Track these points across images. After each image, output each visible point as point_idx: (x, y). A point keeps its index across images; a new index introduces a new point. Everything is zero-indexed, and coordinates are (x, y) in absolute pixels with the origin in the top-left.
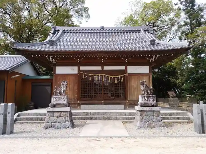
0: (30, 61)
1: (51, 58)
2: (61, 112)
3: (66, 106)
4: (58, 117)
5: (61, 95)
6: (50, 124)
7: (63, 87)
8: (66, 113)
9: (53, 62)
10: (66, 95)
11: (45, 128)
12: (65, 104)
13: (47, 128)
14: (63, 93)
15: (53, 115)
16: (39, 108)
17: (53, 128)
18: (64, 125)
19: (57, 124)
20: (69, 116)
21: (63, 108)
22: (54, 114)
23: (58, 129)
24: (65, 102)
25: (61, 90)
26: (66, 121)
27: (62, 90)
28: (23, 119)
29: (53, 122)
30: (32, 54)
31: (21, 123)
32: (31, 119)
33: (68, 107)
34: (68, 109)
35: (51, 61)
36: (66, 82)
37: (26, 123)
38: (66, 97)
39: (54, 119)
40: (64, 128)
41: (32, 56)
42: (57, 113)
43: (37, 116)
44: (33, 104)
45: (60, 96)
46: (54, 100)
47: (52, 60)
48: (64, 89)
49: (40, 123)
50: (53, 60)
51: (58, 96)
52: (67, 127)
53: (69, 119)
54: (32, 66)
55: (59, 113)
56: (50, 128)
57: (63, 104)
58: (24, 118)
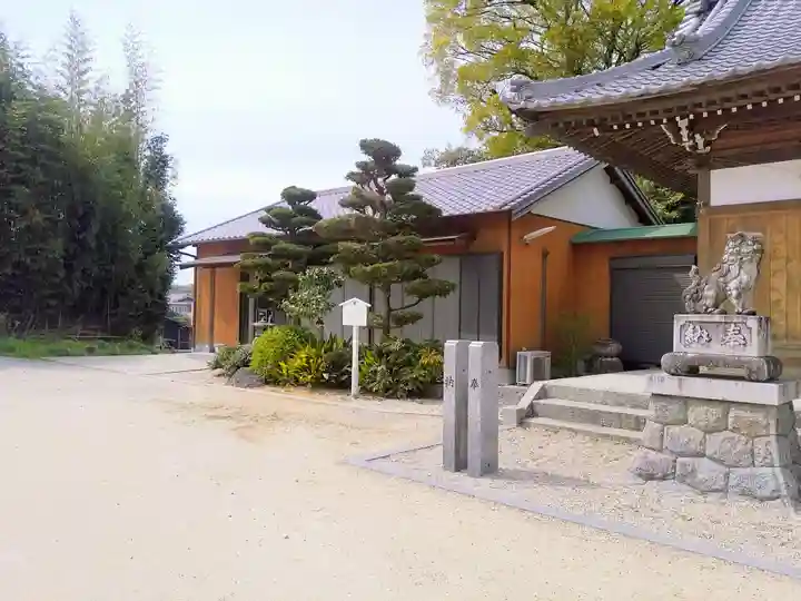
0: (605, 165)
1: (684, 133)
2: (727, 404)
3: (751, 378)
4: (708, 431)
5: (724, 312)
6: (666, 457)
7: (734, 269)
8: (759, 417)
9: (695, 147)
10: (754, 314)
11: (640, 475)
12: (749, 362)
13: (650, 477)
14: (734, 302)
15: (681, 417)
16: (644, 369)
17: (683, 482)
18: (742, 478)
19: (706, 470)
20: (773, 431)
21: (740, 383)
22: (687, 410)
23: (712, 497)
24: (752, 351)
25: (726, 283)
26: (758, 460)
27: (732, 285)
28: (559, 413)
29: (682, 454)
30: (592, 124)
31: (547, 428)
32: (594, 417)
33: (770, 380)
34: (769, 394)
35: (687, 144)
36: (755, 241)
37: (569, 429)
38: (752, 322)
39: (687, 435)
40: (743, 494)
41: (597, 134)
42: (703, 408)
43: (621, 405)
44: (614, 347)
45: (717, 318)
46: (687, 338)
47: (691, 137)
48: (744, 277)
49: (628, 440)
50: (698, 136)
51: (706, 318)
52: (766, 492)
53: (774, 447)
54: (613, 186)
55: (716, 411)
56: (664, 478)
57: (739, 364)
58: (563, 408)
